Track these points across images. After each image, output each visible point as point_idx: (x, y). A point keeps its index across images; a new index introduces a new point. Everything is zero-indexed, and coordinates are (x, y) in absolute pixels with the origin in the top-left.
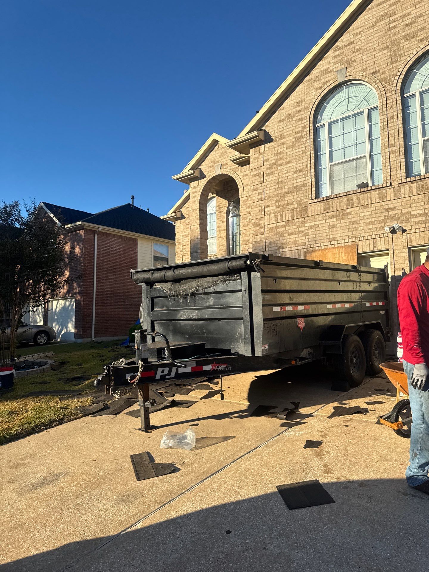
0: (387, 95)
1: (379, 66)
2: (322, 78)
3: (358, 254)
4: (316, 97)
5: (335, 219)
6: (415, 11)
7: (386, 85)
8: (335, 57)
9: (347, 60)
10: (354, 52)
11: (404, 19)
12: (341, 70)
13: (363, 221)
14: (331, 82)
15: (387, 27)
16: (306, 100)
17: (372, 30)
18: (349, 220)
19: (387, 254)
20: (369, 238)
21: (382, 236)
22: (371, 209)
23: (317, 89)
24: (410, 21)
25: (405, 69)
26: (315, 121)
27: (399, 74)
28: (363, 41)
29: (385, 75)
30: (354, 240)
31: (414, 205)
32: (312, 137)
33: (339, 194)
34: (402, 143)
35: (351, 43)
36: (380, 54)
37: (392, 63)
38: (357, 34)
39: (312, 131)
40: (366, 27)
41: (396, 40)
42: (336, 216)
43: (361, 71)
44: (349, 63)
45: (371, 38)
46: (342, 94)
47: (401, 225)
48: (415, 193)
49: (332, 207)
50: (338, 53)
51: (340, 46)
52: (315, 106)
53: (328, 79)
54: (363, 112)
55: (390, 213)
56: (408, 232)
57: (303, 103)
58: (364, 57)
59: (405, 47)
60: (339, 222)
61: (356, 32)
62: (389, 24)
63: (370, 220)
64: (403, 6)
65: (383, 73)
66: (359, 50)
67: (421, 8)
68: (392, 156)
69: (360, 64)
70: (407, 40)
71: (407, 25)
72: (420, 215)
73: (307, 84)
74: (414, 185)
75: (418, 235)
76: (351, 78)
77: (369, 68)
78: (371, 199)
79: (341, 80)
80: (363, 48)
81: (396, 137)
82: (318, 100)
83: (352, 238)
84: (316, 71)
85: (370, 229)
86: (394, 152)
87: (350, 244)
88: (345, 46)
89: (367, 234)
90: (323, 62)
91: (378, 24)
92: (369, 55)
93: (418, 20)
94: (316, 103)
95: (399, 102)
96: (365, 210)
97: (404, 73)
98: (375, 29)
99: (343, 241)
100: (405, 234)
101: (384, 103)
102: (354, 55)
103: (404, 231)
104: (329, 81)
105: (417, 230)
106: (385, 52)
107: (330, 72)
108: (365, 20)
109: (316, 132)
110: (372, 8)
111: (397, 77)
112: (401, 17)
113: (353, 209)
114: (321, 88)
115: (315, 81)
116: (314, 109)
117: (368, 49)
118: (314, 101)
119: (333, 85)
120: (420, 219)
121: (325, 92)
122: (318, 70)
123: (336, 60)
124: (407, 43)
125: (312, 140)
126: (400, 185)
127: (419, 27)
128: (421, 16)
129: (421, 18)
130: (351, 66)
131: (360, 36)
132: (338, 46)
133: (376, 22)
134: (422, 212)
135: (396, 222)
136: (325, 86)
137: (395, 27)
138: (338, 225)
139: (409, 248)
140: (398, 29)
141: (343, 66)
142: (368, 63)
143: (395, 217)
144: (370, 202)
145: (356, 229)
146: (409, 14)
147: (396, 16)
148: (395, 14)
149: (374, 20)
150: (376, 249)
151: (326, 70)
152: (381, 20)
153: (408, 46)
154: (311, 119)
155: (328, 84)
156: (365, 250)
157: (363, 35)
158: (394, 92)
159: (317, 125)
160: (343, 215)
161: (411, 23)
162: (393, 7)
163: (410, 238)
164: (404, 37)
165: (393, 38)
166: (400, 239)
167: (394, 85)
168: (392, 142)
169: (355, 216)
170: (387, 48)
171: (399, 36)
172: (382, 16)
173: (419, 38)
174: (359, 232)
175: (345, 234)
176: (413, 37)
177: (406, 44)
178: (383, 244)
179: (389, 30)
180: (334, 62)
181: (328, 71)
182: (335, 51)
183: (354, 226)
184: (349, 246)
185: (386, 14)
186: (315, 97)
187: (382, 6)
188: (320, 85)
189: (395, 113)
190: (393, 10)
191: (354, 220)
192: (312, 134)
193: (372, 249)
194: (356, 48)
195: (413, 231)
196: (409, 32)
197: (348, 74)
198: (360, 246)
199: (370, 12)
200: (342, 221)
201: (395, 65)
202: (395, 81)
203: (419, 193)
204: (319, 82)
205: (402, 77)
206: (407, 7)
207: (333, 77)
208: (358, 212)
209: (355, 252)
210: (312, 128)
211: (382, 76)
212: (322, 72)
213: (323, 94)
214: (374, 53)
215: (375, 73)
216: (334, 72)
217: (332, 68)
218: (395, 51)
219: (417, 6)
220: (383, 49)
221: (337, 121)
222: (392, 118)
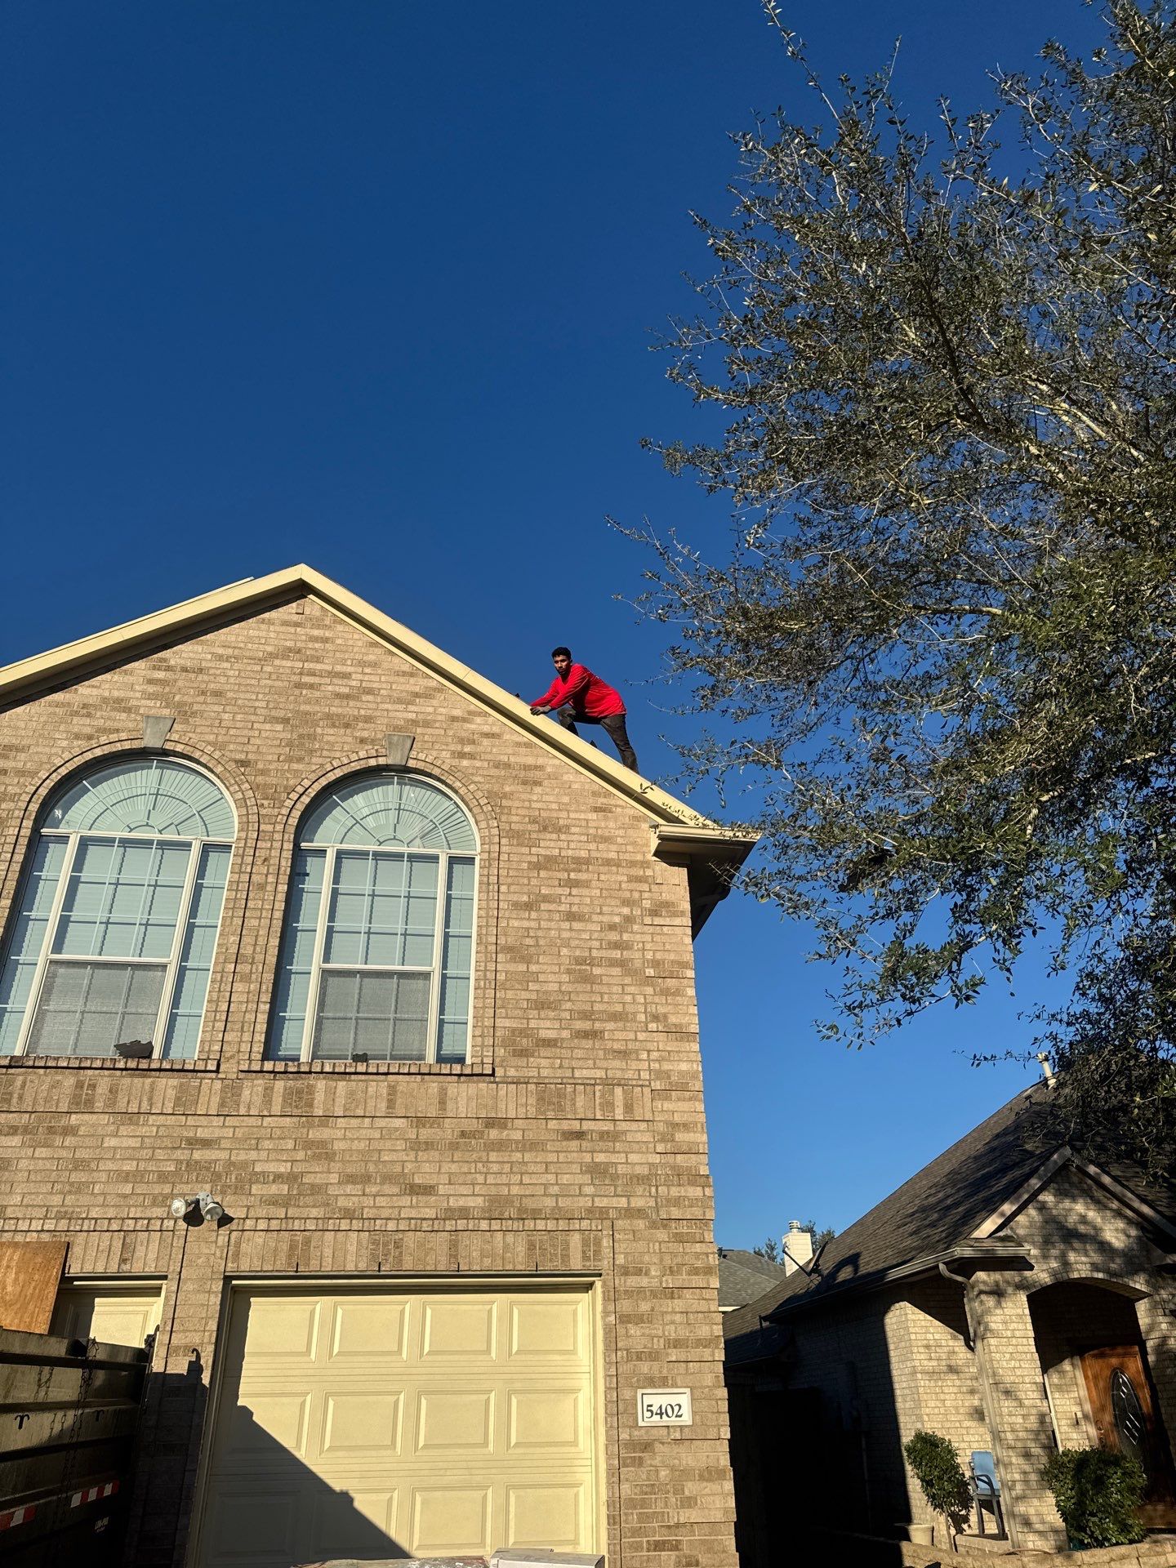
0: (263, 827)
1: (258, 752)
2: (99, 714)
3: (65, 1281)
4: (67, 756)
5: (16, 1141)
6: (360, 677)
7: (266, 803)
8: (150, 682)
9: (181, 704)
10: (203, 693)
11: (335, 681)
12: (158, 718)
13: (110, 1166)
14: (123, 736)
15: (296, 678)
16: (33, 749)
17: (258, 668)
18: (64, 1153)
19: (156, 1292)
20: (115, 1227)
21: (156, 1225)
22: (144, 1130)
23: (77, 737)
24: (346, 690)
25: (317, 787)
26: (43, 816)
27: (300, 789)
28: (232, 680)
29: (269, 780)
30: (63, 1225)
31: (267, 1144)
32: (19, 858)
33: (57, 1059)
34: (272, 960)
35: (201, 670)
36: (268, 726)
37: (290, 760)
38: (220, 658)
39: (24, 841)
40: (247, 654)
41: (307, 713)
42: (26, 1130)
43: (209, 743)
44: (184, 713)
45: (253, 682)
46: (145, 778)
47: (218, 1199)
48: (276, 1110)
49: (20, 1098)
50: (161, 675)
51: (172, 662)
52: (56, 777)
53: (116, 725)
54: (189, 845)
55: (197, 1155)
56: (234, 1225)
57: (22, 756)
58: (225, 716)
59: (326, 738)
60: (30, 1152)
61: (220, 651)
62: (301, 674)
63: (129, 1166)
64: (338, 655)
65: (263, 772)
66: (218, 694)
67: (373, 678)
68: (238, 986)
69: (212, 726)
70: (334, 726)
71: (338, 696)
72: (278, 1178)
73: (51, 710)
74: (280, 1085)
75: (259, 1238)
76: (179, 748)
77: (232, 747)
78: (150, 1099)
79: (151, 741)
80: (230, 695)
81: (262, 941)
82: (71, 766)
83: (58, 1218)
84: (86, 691)
85: (125, 1196)
86: (246, 978)
87: (45, 1237)
88: (185, 670)
89: (111, 1213)
90: (116, 678)
91: (277, 662)
92: (239, 717)
93: (364, 699)
94: (63, 771)
95: (287, 854)
96: (123, 1130)
97: (312, 793)
98: (268, 669)
99: (23, 1226)
100: (224, 1231)
101: (251, 843)
102: (201, 699)
103: (224, 1220)
104: (117, 731)
105: (262, 1225)
106: (279, 727)
107: (128, 710)
108: (248, 637)
109: (36, 847)
110: (270, 622)
111: (294, 796)
112: (330, 673)
113: (86, 1117)
114: (90, 738)
115: (76, 713)
116: (50, 784)
117: (240, 702)
118: (59, 763)
119: (127, 746)
120: (274, 1189)
121: (98, 752)
122: (95, 692)
123: (151, 689)
124: (331, 731)
125: (16, 867)
126: (241, 1075)
127: (363, 712)
128: (370, 691)
129: (370, 698)
130: (186, 722)
131: (226, 665)
132: (165, 660)
133: (272, 656)
134: (284, 1168)
135: (208, 1187)
136: (103, 739)
137: (311, 686)
138: (23, 1164)
139: (227, 1279)
140: (317, 694)
141: (166, 712)
142: (232, 732)
143: (208, 1169)
144: (145, 1107)
145: (78, 1189)
146: (347, 676)
147: (319, 666)
148: (318, 660)
149: (269, 649)
150: (126, 1267)
151: (118, 700)
152: (285, 657)
153: (332, 739)
154: (34, 807)
155: (113, 737)
156: (88, 1268)
157: (236, 666)
158: (279, 827)
159: (44, 831)
160: (51, 1130)
161: (347, 697)
162: (317, 645)
163: (238, 1244)
164: (329, 716)
165: (303, 708)
166: (207, 1243)
167: (285, 811)
168: (247, 950)
169: (88, 1142)
170: (285, 721)
171: (317, 708)
172: (290, 650)
173: (358, 734)
174: (85, 1200)
175: (39, 1200)
176: (347, 726)
177: (330, 734)
178: (152, 1256)
179: (299, 685)
180: (143, 692)
181: (120, 705)
182: (154, 668)
183: (74, 1177)
184: (42, 1245)
185: (299, 651)
186: (65, 754)
187: (292, 630)
188: (88, 730)
189: (271, 879)
190: (316, 650)
191: (82, 1154)
192: (22, 849)
193: (113, 1269)
194: (212, 686)
195: (249, 1224)
196: (340, 710)
197: (175, 737)
198: (77, 1250)
199: (263, 626)
200: (41, 1152)
201: (295, 766)
202: (289, 803)
203: (288, 1110)
204: (87, 721)
205: (306, 800)
206: (346, 660)
207: (131, 725)
208: (100, 1131)
209: (55, 1273)
210: (26, 832)
211: (260, 779)
212: (105, 700)
213: (89, 756)
214: (253, 718)
215: (243, 763)
216: (137, 713)
217: (135, 703)
218: (301, 736)
219: (367, 670)
220: (276, 720)
221: (108, 842)
222: (262, 887)
